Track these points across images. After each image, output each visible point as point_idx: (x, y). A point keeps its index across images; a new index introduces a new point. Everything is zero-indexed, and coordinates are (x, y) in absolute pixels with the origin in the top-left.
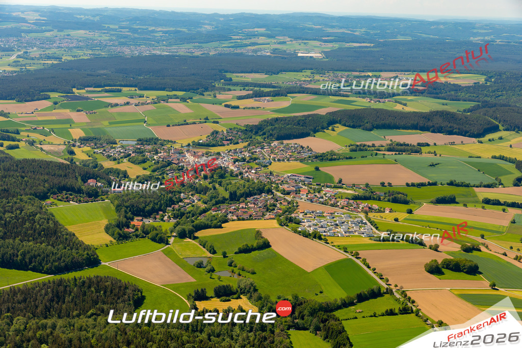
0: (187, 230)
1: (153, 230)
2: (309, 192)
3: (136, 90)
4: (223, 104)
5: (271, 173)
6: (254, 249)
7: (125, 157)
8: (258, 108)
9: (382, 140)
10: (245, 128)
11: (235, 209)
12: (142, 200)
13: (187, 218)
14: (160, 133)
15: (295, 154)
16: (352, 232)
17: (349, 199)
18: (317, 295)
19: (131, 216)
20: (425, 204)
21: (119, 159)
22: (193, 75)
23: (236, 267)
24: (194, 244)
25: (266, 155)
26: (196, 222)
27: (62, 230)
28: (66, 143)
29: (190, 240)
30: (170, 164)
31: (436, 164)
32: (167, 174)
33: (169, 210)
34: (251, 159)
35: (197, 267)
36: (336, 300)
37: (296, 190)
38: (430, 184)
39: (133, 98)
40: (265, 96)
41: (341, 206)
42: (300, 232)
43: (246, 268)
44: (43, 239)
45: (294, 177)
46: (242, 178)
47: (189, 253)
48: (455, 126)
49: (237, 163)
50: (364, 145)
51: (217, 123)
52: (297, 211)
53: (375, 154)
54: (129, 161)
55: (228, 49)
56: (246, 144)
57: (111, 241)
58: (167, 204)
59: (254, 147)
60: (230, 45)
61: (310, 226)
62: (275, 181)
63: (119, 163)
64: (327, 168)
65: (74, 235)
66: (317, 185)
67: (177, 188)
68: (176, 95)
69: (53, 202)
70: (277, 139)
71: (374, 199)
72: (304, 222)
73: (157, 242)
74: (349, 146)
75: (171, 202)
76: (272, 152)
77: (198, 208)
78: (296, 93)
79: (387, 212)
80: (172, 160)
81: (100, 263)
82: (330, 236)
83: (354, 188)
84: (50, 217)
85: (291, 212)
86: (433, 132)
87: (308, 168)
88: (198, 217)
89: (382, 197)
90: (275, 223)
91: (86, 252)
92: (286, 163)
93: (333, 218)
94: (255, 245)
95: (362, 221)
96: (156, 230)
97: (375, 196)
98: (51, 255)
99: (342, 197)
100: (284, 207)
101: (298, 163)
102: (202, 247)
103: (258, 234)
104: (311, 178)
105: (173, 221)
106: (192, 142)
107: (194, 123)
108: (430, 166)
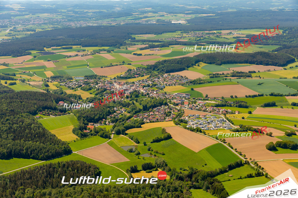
0: (121, 130)
1: (101, 130)
2: (189, 104)
3: (80, 47)
4: (132, 53)
5: (165, 93)
6: (162, 140)
7: (79, 87)
8: (153, 54)
9: (227, 70)
10: (147, 67)
11: (147, 116)
12: (92, 113)
13: (120, 122)
14: (97, 72)
15: (178, 81)
16: (219, 127)
17: (213, 106)
18: (204, 166)
19: (87, 122)
20: (258, 107)
21: (75, 88)
22: (113, 36)
23: (153, 151)
24: (126, 138)
25: (162, 82)
26: (126, 125)
27: (48, 133)
28: (43, 80)
29: (123, 136)
30: (105, 90)
31: (262, 84)
32: (105, 96)
33: (108, 118)
34: (153, 85)
35: (130, 152)
36: (216, 170)
37: (181, 103)
38: (259, 96)
39: (79, 52)
40: (156, 47)
41: (209, 111)
42: (189, 128)
43: (159, 151)
44: (37, 139)
45: (179, 95)
46: (149, 96)
47: (123, 144)
48: (270, 60)
49: (145, 88)
50: (218, 74)
51: (130, 64)
52: (184, 115)
53: (225, 79)
54: (81, 89)
55: (131, 21)
56: (148, 76)
57: (77, 139)
58: (107, 114)
59: (154, 78)
60: (132, 18)
61: (193, 124)
62: (169, 98)
63: (75, 91)
64: (198, 89)
65: (55, 136)
66: (193, 99)
67: (111, 104)
68: (104, 49)
69: (41, 116)
70: (166, 73)
71: (228, 106)
72: (189, 122)
73: (104, 138)
74: (209, 75)
75: (109, 113)
76: (165, 81)
77: (125, 116)
78: (174, 45)
79: (237, 113)
80: (107, 88)
81: (72, 152)
82: (206, 130)
83: (215, 100)
84: (40, 126)
85: (181, 116)
86: (257, 64)
87: (187, 89)
88: (126, 121)
89: (232, 105)
90: (172, 123)
91: (63, 146)
92: (174, 87)
93: (206, 118)
94: (163, 137)
95: (223, 120)
96: (103, 130)
97: (228, 104)
98: (43, 149)
99: (209, 105)
100: (176, 113)
101: (180, 86)
102: (130, 140)
103: (164, 130)
104: (189, 95)
105: (112, 125)
106: (117, 76)
107: (117, 65)
108: (259, 84)
